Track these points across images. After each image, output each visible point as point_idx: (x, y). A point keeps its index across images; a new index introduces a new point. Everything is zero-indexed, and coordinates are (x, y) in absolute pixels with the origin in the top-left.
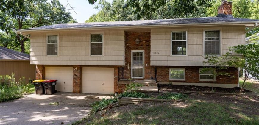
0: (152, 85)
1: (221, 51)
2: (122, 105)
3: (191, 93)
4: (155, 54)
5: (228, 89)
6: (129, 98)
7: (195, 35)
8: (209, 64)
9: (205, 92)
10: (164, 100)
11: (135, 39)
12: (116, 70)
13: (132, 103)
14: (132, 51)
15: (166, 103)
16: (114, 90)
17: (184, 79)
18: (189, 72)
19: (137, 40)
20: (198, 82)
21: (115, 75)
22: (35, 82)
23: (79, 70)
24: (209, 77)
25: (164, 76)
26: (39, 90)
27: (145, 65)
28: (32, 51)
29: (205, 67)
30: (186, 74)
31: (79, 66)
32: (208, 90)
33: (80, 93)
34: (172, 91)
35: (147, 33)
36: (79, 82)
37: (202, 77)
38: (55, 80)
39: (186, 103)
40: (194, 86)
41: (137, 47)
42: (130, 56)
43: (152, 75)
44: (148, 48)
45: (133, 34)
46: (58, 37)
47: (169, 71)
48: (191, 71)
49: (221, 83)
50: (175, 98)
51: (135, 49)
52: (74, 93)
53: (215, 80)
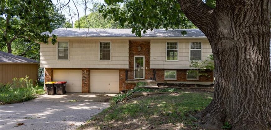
0: (152, 83)
1: (202, 58)
2: (135, 97)
3: (181, 88)
4: (154, 60)
5: (206, 85)
6: (141, 92)
7: (184, 45)
8: (193, 67)
9: (191, 87)
10: (164, 92)
11: (138, 47)
12: (121, 72)
13: (143, 96)
14: (135, 57)
15: (166, 94)
16: (120, 89)
17: (175, 79)
18: (179, 73)
19: (139, 48)
20: (186, 81)
21: (120, 77)
22: (48, 84)
23: (88, 73)
24: (193, 77)
25: (161, 77)
26: (51, 90)
27: (146, 68)
28: (42, 55)
29: (191, 69)
30: (177, 75)
31: (87, 69)
32: (193, 86)
33: (89, 92)
34: (168, 87)
35: (147, 42)
36: (88, 83)
37: (189, 77)
38: (65, 81)
39: (178, 94)
40: (183, 84)
41: (139, 53)
42: (133, 61)
43: (152, 76)
44: (148, 54)
45: (136, 42)
46: (69, 44)
47: (164, 73)
48: (181, 73)
49: (202, 81)
50: (172, 91)
51: (137, 55)
52: (84, 92)
53: (198, 79)
